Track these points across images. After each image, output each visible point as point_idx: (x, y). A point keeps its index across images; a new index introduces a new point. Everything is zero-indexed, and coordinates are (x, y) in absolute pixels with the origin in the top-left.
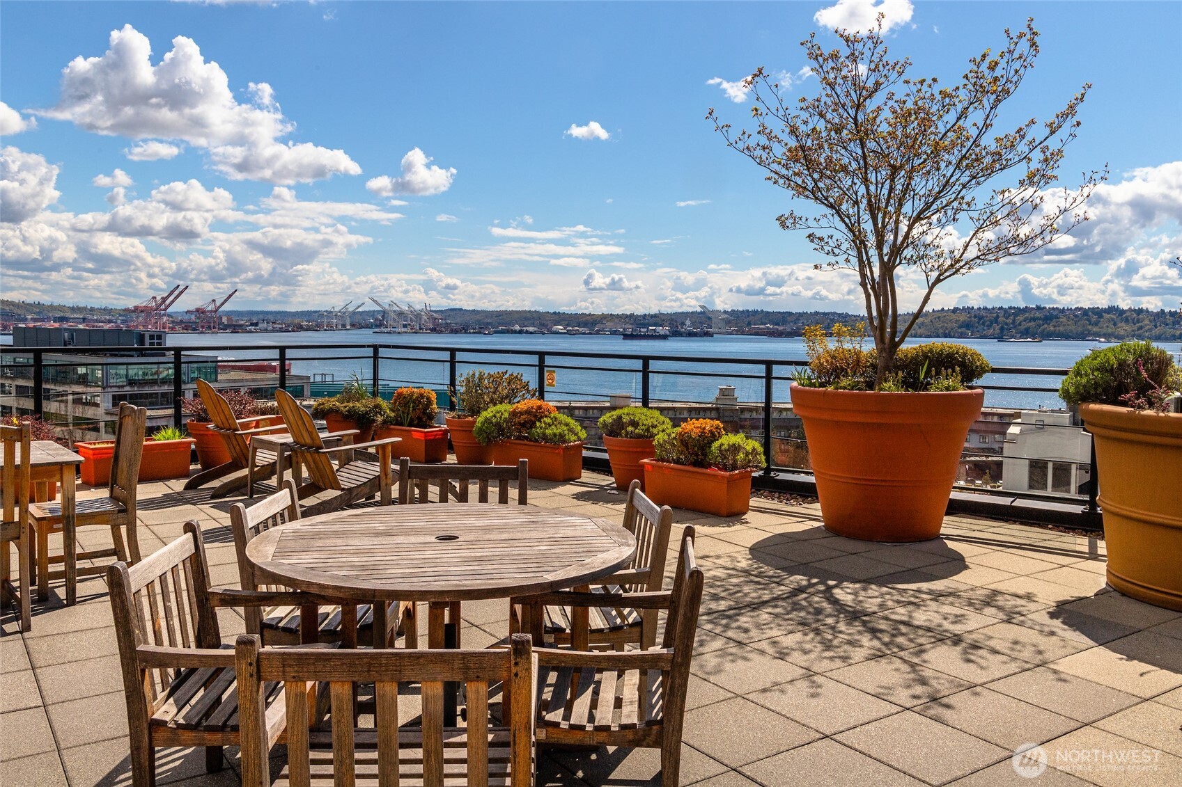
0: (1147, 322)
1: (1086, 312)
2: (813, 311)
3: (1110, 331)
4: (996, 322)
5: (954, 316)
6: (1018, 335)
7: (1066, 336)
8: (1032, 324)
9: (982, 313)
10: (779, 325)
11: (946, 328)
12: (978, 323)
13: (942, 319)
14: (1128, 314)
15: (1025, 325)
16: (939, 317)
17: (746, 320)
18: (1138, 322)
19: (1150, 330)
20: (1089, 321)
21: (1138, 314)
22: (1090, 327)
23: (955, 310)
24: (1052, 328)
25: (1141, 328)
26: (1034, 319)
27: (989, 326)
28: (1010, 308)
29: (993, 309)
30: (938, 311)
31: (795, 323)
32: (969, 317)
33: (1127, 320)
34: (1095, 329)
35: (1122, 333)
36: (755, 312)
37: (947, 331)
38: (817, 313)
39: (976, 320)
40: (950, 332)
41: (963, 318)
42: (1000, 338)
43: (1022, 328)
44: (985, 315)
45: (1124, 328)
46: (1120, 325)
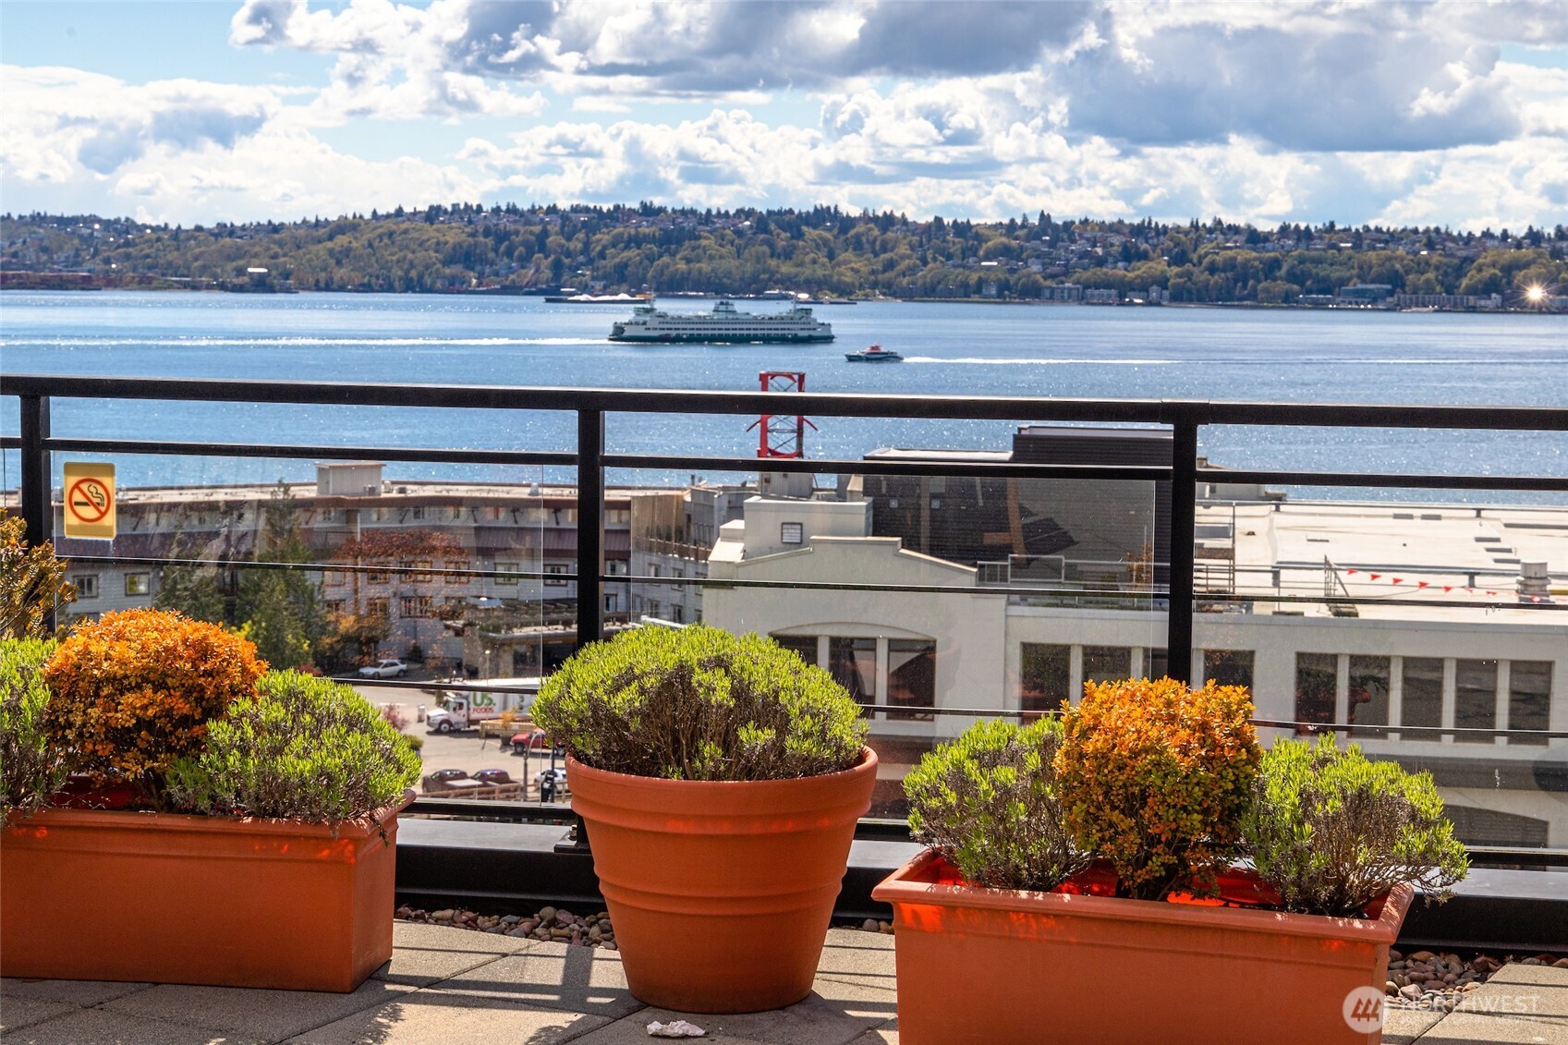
0: (903, 249)
1: (762, 223)
2: (27, 213)
3: (820, 272)
4: (543, 248)
5: (430, 232)
6: (599, 285)
8: (632, 254)
9: (506, 223)
11: (412, 265)
12: (496, 250)
13: (398, 238)
14: (860, 228)
15: (615, 258)
16: (391, 234)
18: (884, 249)
19: (912, 270)
20: (771, 245)
21: (884, 230)
22: (773, 263)
23: (434, 213)
24: (682, 266)
25: (890, 265)
26: (636, 241)
27: (525, 260)
28: (575, 209)
29: (533, 211)
30: (388, 216)
32: (473, 235)
33: (858, 245)
34: (786, 268)
35: (848, 278)
37: (413, 274)
38: (39, 219)
39: (490, 241)
40: (421, 276)
41: (454, 235)
42: (553, 294)
43: (609, 263)
44: (511, 227)
45: (852, 265)
46: (842, 256)
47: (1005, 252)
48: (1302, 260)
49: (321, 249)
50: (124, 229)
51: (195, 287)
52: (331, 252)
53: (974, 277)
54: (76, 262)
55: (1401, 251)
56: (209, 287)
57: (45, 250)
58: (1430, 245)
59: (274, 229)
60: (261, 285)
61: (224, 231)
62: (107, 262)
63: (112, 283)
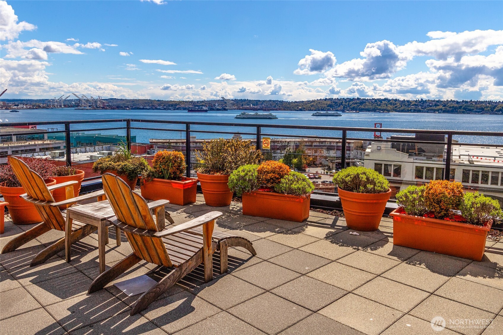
0: (398, 104)
1: (376, 100)
2: (269, 100)
3: (385, 108)
4: (342, 104)
6: (350, 110)
7: (368, 110)
8: (356, 105)
10: (255, 106)
11: (322, 107)
12: (335, 105)
14: (391, 101)
15: (353, 106)
16: (319, 103)
17: (241, 104)
18: (395, 104)
19: (400, 108)
20: (377, 104)
21: (395, 101)
22: (377, 107)
23: (326, 99)
24: (363, 107)
25: (396, 107)
26: (356, 103)
27: (339, 106)
28: (347, 99)
29: (341, 99)
30: (319, 100)
31: (262, 105)
32: (332, 103)
33: (391, 104)
35: (389, 109)
36: (245, 100)
37: (323, 108)
38: (270, 101)
39: (334, 103)
40: (324, 109)
41: (329, 103)
42: (343, 111)
43: (352, 107)
44: (337, 101)
45: (390, 107)
46: (388, 106)
47: (415, 105)
48: (466, 106)
49: (309, 105)
50: (282, 102)
51: (291, 110)
52: (311, 105)
53: (410, 109)
54: (275, 107)
55: (484, 105)
56: (293, 110)
57: (271, 105)
58: (489, 104)
59: (303, 102)
60: (301, 110)
61: (296, 102)
62: (279, 107)
63: (280, 110)
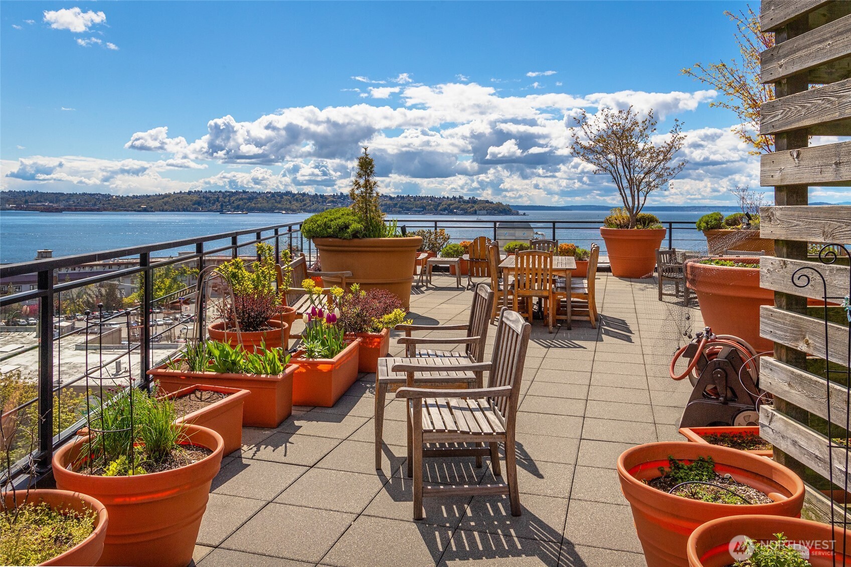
0: (308, 201)
1: (273, 195)
2: (81, 193)
3: (288, 207)
4: (218, 201)
5: (189, 197)
6: (233, 210)
7: (262, 210)
8: (241, 202)
9: (208, 195)
10: (53, 203)
11: (184, 205)
12: (206, 201)
13: (181, 199)
14: (297, 196)
15: (236, 203)
16: (179, 198)
17: (24, 199)
18: (303, 201)
19: (310, 206)
20: (276, 200)
21: (303, 197)
22: (276, 204)
23: (190, 193)
24: (253, 205)
25: (305, 205)
26: (242, 199)
27: (213, 204)
28: (226, 192)
29: (215, 192)
30: (178, 193)
31: (67, 201)
32: (200, 198)
33: (297, 200)
34: (279, 206)
35: (295, 208)
36: (31, 193)
37: (185, 207)
38: (84, 194)
39: (204, 199)
40: (187, 208)
41: (195, 198)
42: (221, 212)
43: (235, 205)
44: (210, 196)
45: (295, 205)
46: (293, 203)
47: (333, 202)
48: (402, 203)
49: (161, 201)
50: (108, 197)
51: (128, 211)
52: (163, 202)
53: (325, 207)
54: (95, 204)
55: (425, 201)
56: (131, 211)
57: (86, 202)
58: (431, 200)
59: (148, 196)
60: (145, 210)
61: (134, 197)
62: (104, 204)
63: (105, 210)
